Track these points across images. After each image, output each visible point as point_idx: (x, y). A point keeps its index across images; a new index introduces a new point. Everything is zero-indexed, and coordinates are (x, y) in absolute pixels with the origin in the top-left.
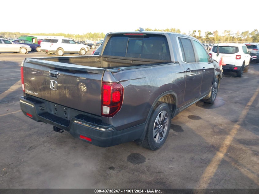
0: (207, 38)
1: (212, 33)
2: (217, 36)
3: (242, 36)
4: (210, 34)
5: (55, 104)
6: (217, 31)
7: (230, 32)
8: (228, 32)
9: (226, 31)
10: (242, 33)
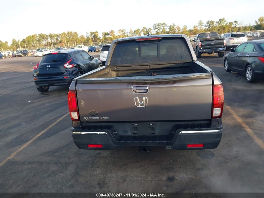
0: (105, 39)
1: (109, 33)
2: (114, 35)
3: (135, 34)
4: (107, 34)
5: (133, 123)
6: (112, 31)
7: (124, 31)
8: (122, 31)
9: (120, 30)
10: (135, 31)
